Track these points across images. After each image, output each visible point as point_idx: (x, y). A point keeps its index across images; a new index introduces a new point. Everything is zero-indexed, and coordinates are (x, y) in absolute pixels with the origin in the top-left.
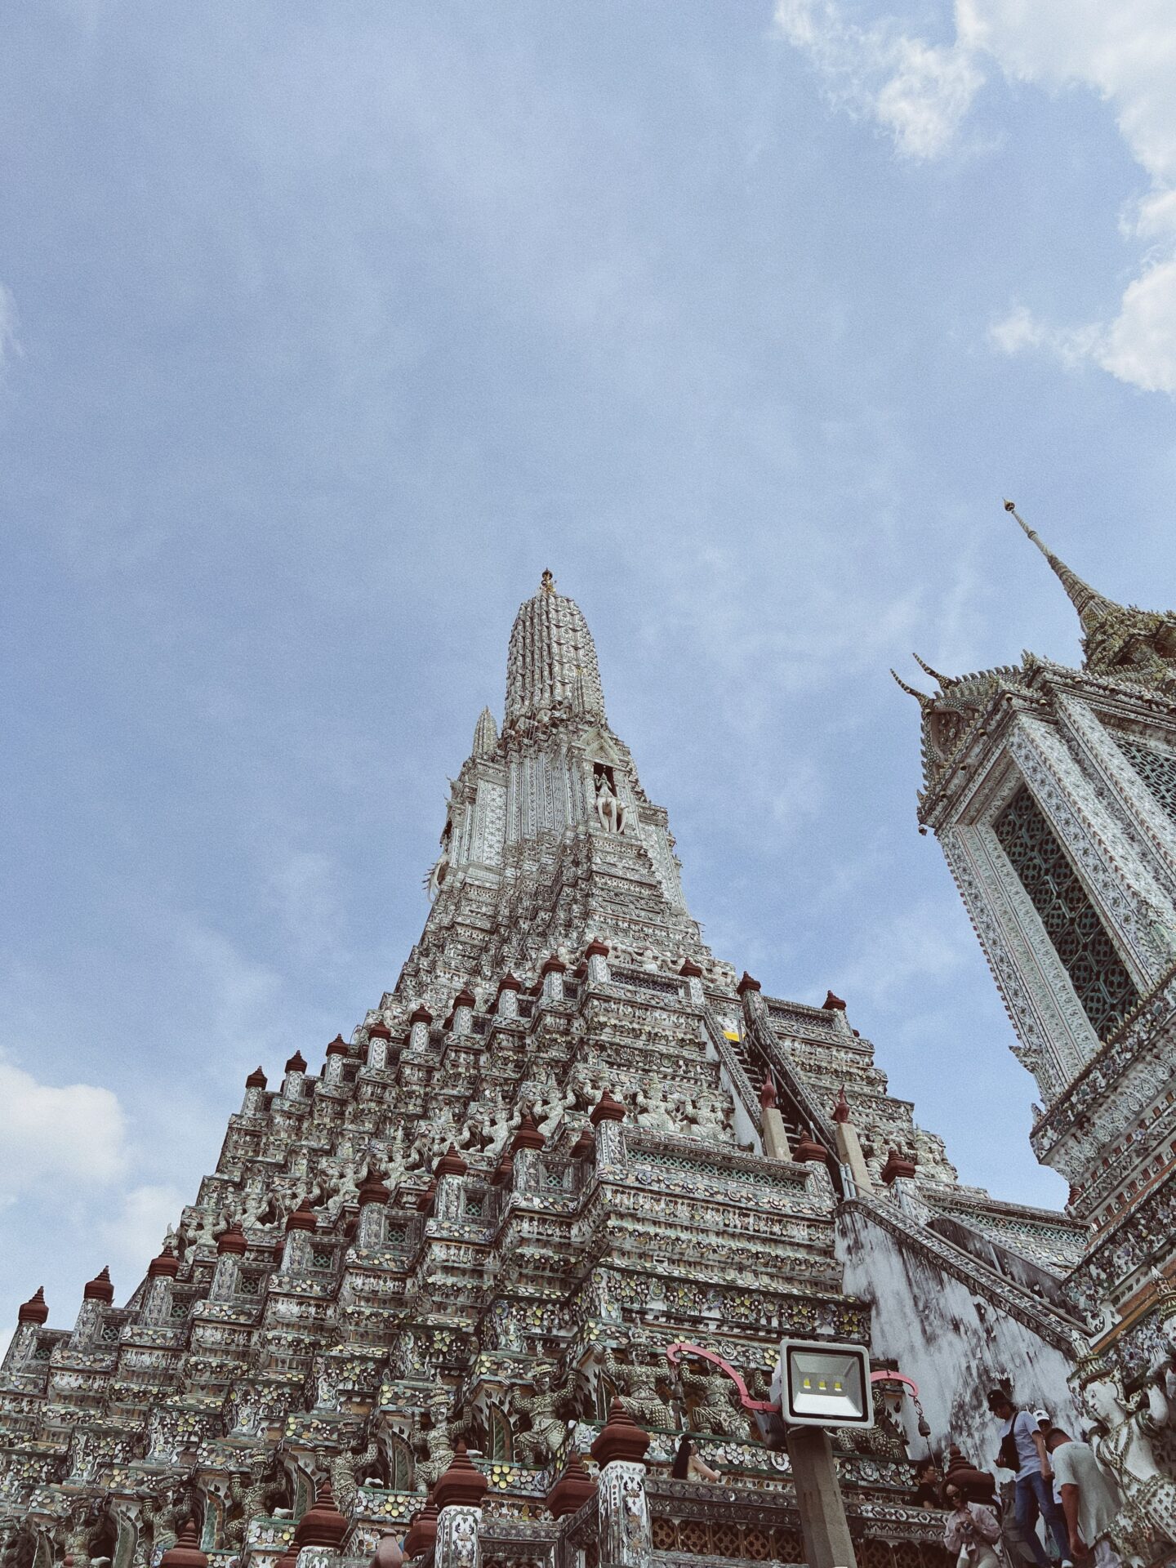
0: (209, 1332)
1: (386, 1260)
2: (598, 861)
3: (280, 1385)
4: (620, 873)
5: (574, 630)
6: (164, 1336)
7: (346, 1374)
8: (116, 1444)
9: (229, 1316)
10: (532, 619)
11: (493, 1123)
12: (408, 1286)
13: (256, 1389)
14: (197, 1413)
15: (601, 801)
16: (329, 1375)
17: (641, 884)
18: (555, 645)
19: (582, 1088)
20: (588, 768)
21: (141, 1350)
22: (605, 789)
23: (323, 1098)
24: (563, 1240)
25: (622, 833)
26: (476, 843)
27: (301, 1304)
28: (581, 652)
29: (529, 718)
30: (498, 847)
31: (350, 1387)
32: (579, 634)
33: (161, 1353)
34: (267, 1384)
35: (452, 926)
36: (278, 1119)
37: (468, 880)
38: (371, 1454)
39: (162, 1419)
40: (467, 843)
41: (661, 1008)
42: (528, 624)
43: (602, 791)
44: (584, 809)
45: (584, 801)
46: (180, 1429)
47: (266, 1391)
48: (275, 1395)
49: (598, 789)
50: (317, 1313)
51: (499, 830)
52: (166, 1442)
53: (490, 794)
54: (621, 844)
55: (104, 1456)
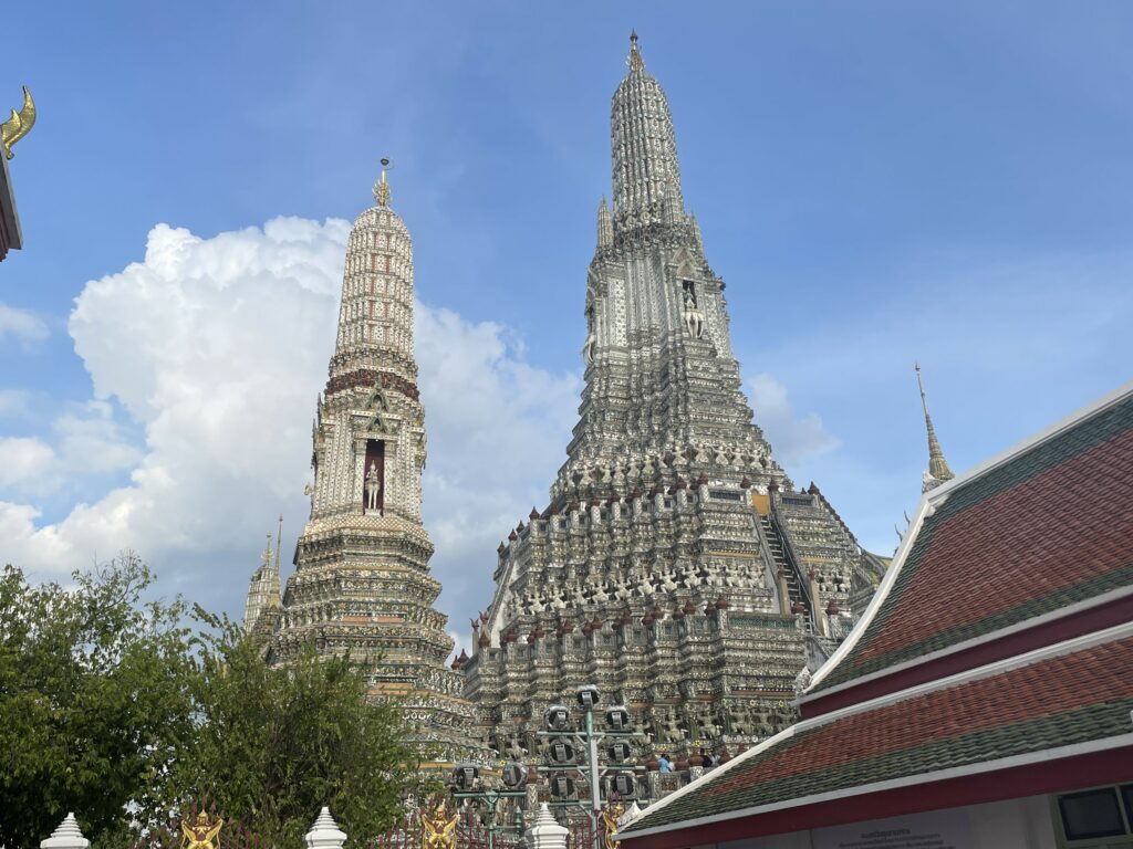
1: (637, 649)
2: (689, 367)
5: (660, 121)
10: (629, 106)
18: (648, 139)
20: (679, 284)
25: (701, 339)
26: (612, 330)
29: (635, 216)
30: (624, 332)
35: (606, 397)
37: (610, 360)
40: (606, 329)
41: (733, 511)
42: (626, 111)
44: (678, 319)
45: (678, 312)
49: (685, 300)
51: (623, 317)
54: (701, 348)
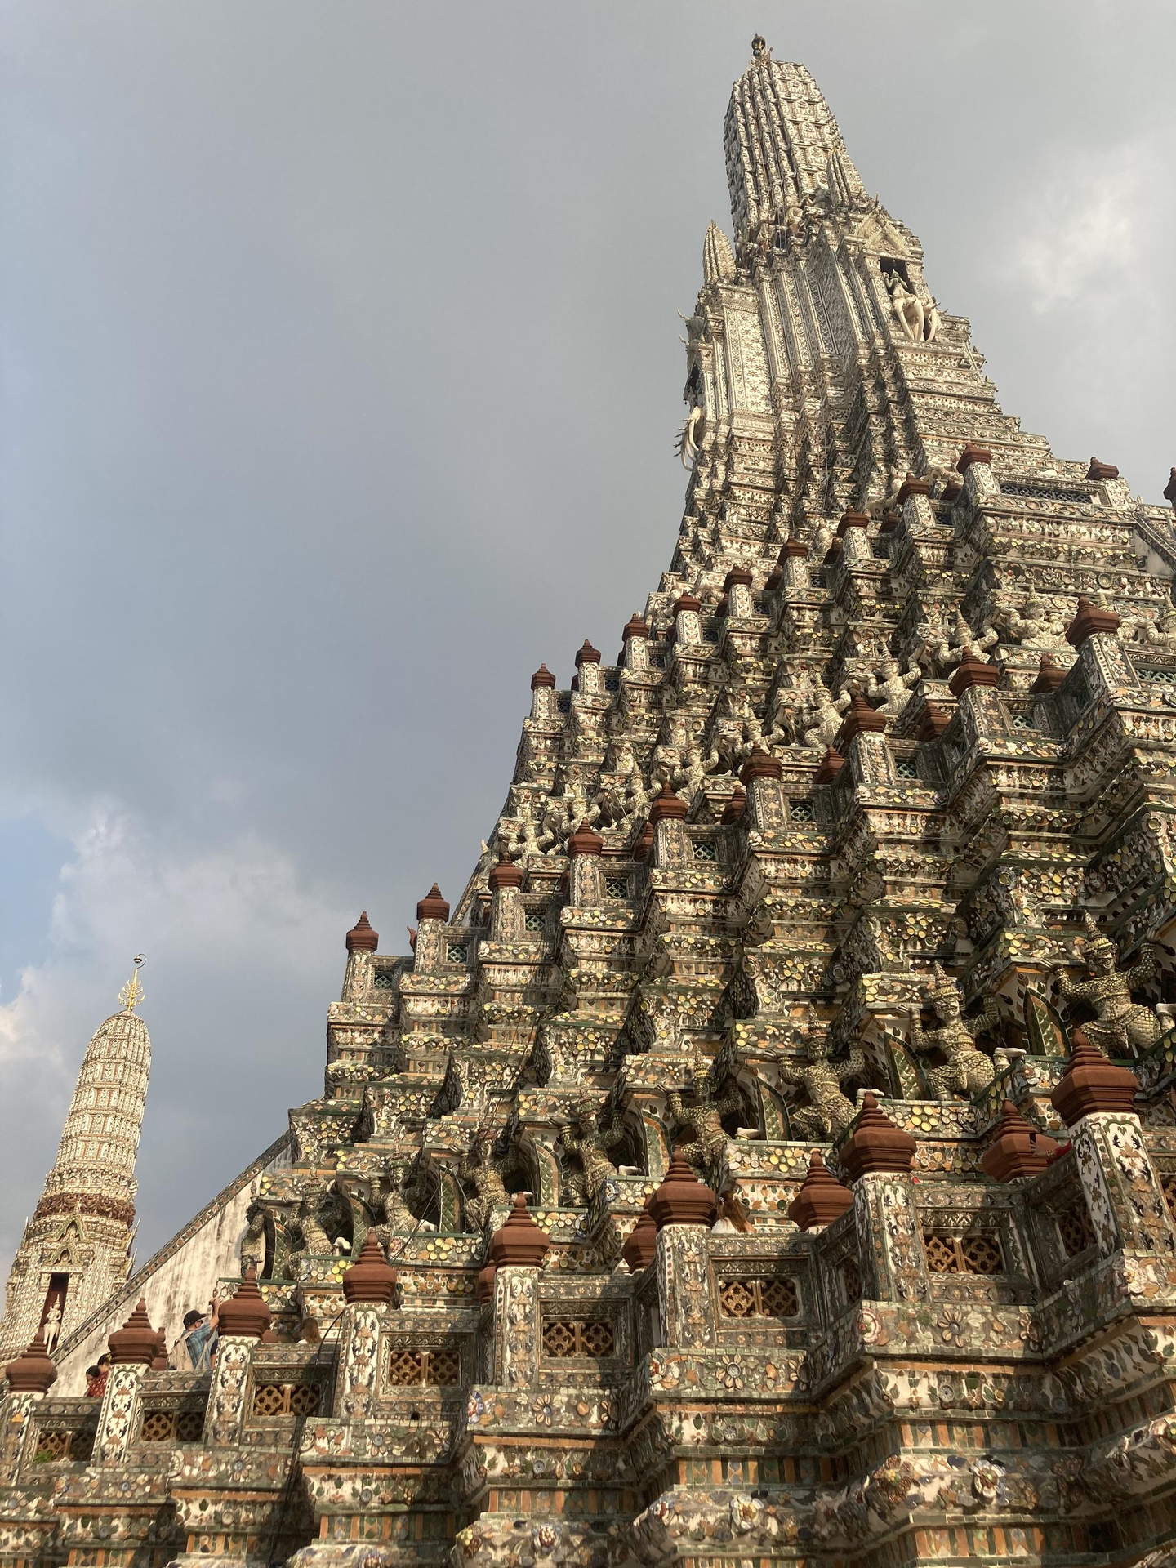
0: (583, 942)
1: (800, 841)
2: (911, 376)
3: (697, 992)
4: (944, 388)
5: (812, 103)
6: (527, 951)
7: (787, 973)
8: (505, 1068)
9: (604, 922)
10: (752, 99)
11: (881, 679)
12: (833, 870)
13: (669, 997)
14: (597, 1029)
15: (900, 304)
16: (766, 975)
17: (973, 399)
18: (790, 125)
19: (1005, 620)
20: (872, 265)
21: (503, 967)
22: (899, 290)
23: (634, 686)
24: (1055, 793)
25: (934, 340)
26: (736, 387)
27: (695, 901)
28: (826, 130)
29: (774, 223)
30: (764, 390)
31: (795, 988)
32: (818, 107)
33: (526, 968)
34: (682, 991)
35: (727, 488)
36: (582, 717)
37: (736, 432)
38: (856, 1063)
39: (558, 1038)
40: (724, 390)
41: (1078, 520)
42: (748, 105)
43: (896, 292)
44: (878, 318)
45: (875, 309)
46: (580, 1047)
47: (682, 999)
48: (693, 1002)
49: (890, 291)
50: (715, 911)
51: (760, 368)
52: (567, 1063)
53: (742, 326)
54: (935, 354)
55: (492, 1082)
